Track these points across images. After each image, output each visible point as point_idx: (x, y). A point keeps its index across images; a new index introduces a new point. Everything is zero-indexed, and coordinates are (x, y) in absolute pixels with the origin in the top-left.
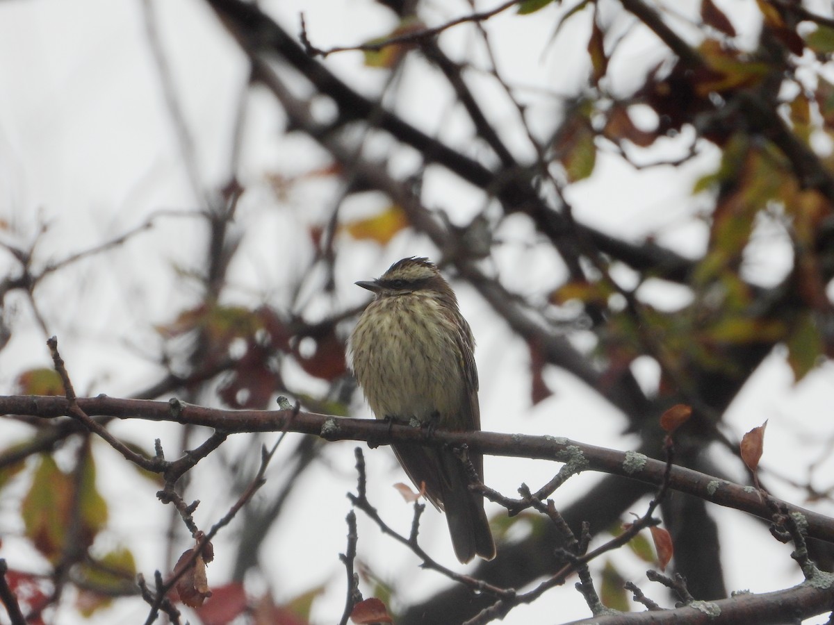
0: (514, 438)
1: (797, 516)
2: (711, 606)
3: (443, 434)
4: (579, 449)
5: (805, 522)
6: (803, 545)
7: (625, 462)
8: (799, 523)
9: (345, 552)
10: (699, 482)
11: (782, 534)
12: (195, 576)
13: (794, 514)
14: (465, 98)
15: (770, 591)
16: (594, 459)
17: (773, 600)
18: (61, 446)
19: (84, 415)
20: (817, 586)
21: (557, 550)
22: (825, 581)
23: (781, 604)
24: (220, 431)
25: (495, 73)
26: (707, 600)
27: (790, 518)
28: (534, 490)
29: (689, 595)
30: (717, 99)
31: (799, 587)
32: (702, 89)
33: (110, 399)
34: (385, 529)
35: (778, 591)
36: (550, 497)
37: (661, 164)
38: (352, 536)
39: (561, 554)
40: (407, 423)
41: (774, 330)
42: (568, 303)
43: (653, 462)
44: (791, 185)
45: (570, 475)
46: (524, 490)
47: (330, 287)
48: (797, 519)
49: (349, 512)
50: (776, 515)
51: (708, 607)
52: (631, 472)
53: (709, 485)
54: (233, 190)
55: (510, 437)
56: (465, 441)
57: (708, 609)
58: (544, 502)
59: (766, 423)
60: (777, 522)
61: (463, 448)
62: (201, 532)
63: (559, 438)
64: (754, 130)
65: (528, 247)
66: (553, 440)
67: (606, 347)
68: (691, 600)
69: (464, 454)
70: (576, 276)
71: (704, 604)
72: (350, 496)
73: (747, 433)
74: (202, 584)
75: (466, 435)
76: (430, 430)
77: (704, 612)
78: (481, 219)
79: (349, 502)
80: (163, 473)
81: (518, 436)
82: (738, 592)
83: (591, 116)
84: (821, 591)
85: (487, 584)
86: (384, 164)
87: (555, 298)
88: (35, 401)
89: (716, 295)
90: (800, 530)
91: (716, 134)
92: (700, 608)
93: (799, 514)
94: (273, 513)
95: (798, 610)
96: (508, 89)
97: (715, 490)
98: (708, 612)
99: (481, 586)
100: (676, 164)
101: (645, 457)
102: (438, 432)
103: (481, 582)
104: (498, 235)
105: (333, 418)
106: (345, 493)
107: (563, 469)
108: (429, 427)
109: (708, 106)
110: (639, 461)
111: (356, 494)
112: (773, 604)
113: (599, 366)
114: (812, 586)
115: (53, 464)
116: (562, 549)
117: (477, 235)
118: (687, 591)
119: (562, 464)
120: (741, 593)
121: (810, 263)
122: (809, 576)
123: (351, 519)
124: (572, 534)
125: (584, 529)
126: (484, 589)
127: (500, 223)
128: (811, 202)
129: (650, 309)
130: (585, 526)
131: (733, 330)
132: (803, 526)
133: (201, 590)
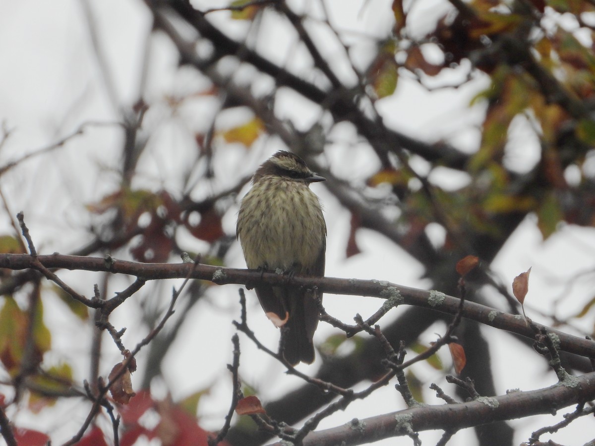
0: (350, 282)
1: (553, 336)
2: (492, 401)
3: (300, 279)
4: (397, 289)
5: (558, 340)
6: (557, 357)
7: (430, 298)
8: (554, 341)
9: (232, 363)
10: (482, 312)
11: (542, 349)
12: (124, 382)
13: (550, 334)
14: (305, 39)
15: (534, 390)
16: (407, 296)
17: (535, 396)
18: (19, 290)
19: (43, 267)
20: (568, 386)
21: (383, 360)
22: (573, 382)
23: (542, 399)
24: (140, 278)
25: (327, 22)
26: (488, 396)
27: (548, 337)
28: (365, 319)
29: (476, 393)
30: (486, 40)
31: (555, 387)
32: (474, 33)
33: (61, 255)
34: (260, 346)
35: (540, 389)
36: (376, 323)
37: (446, 87)
38: (237, 352)
39: (386, 363)
40: (274, 272)
41: (527, 203)
42: (381, 185)
43: (449, 298)
44: (539, 100)
45: (391, 308)
46: (358, 318)
47: (209, 175)
48: (553, 338)
49: (234, 334)
50: (538, 335)
51: (490, 401)
52: (434, 305)
53: (490, 314)
54: (141, 107)
55: (348, 281)
56: (315, 284)
57: (490, 402)
58: (373, 327)
59: (530, 269)
60: (538, 340)
61: (314, 289)
62: (127, 350)
63: (382, 282)
64: (512, 62)
65: (351, 145)
66: (378, 283)
67: (407, 217)
68: (478, 396)
69: (315, 293)
70: (386, 166)
71: (487, 399)
72: (235, 323)
73: (516, 277)
74: (128, 388)
75: (316, 280)
76: (290, 276)
77: (487, 405)
78: (317, 127)
79: (234, 327)
80: (100, 309)
81: (353, 280)
82: (511, 390)
83: (395, 52)
84: (570, 389)
85: (333, 386)
86: (248, 87)
87: (371, 182)
88: (8, 257)
89: (486, 179)
90: (555, 346)
91: (486, 65)
92: (484, 402)
93: (554, 334)
94: (172, 336)
95: (554, 403)
96: (337, 33)
97: (494, 317)
98: (490, 405)
99: (329, 387)
100: (456, 87)
101: (444, 294)
102: (296, 278)
103: (329, 384)
104: (329, 137)
105: (221, 268)
106: (231, 321)
107: (385, 303)
108: (289, 274)
109: (478, 45)
110: (440, 298)
111: (240, 321)
112: (536, 398)
113: (403, 230)
114: (564, 385)
115: (14, 303)
116: (386, 359)
117: (315, 137)
118: (474, 390)
119: (384, 300)
120: (513, 391)
121: (553, 155)
122: (561, 379)
123: (236, 340)
124: (392, 349)
125: (401, 346)
126: (331, 389)
127: (331, 129)
128: (553, 112)
129: (439, 189)
130: (402, 344)
131: (497, 203)
132: (557, 343)
133: (128, 392)
